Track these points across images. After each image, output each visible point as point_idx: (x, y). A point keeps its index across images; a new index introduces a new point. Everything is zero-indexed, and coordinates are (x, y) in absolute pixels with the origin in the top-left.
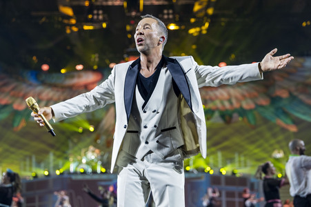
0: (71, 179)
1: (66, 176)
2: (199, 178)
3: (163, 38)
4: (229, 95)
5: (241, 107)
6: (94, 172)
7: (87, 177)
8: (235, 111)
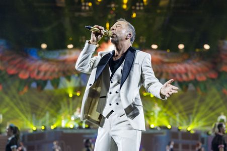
0: (62, 132)
1: (58, 130)
2: (162, 133)
3: (130, 34)
4: (186, 69)
5: (196, 80)
6: (80, 127)
7: (75, 131)
8: (190, 82)
